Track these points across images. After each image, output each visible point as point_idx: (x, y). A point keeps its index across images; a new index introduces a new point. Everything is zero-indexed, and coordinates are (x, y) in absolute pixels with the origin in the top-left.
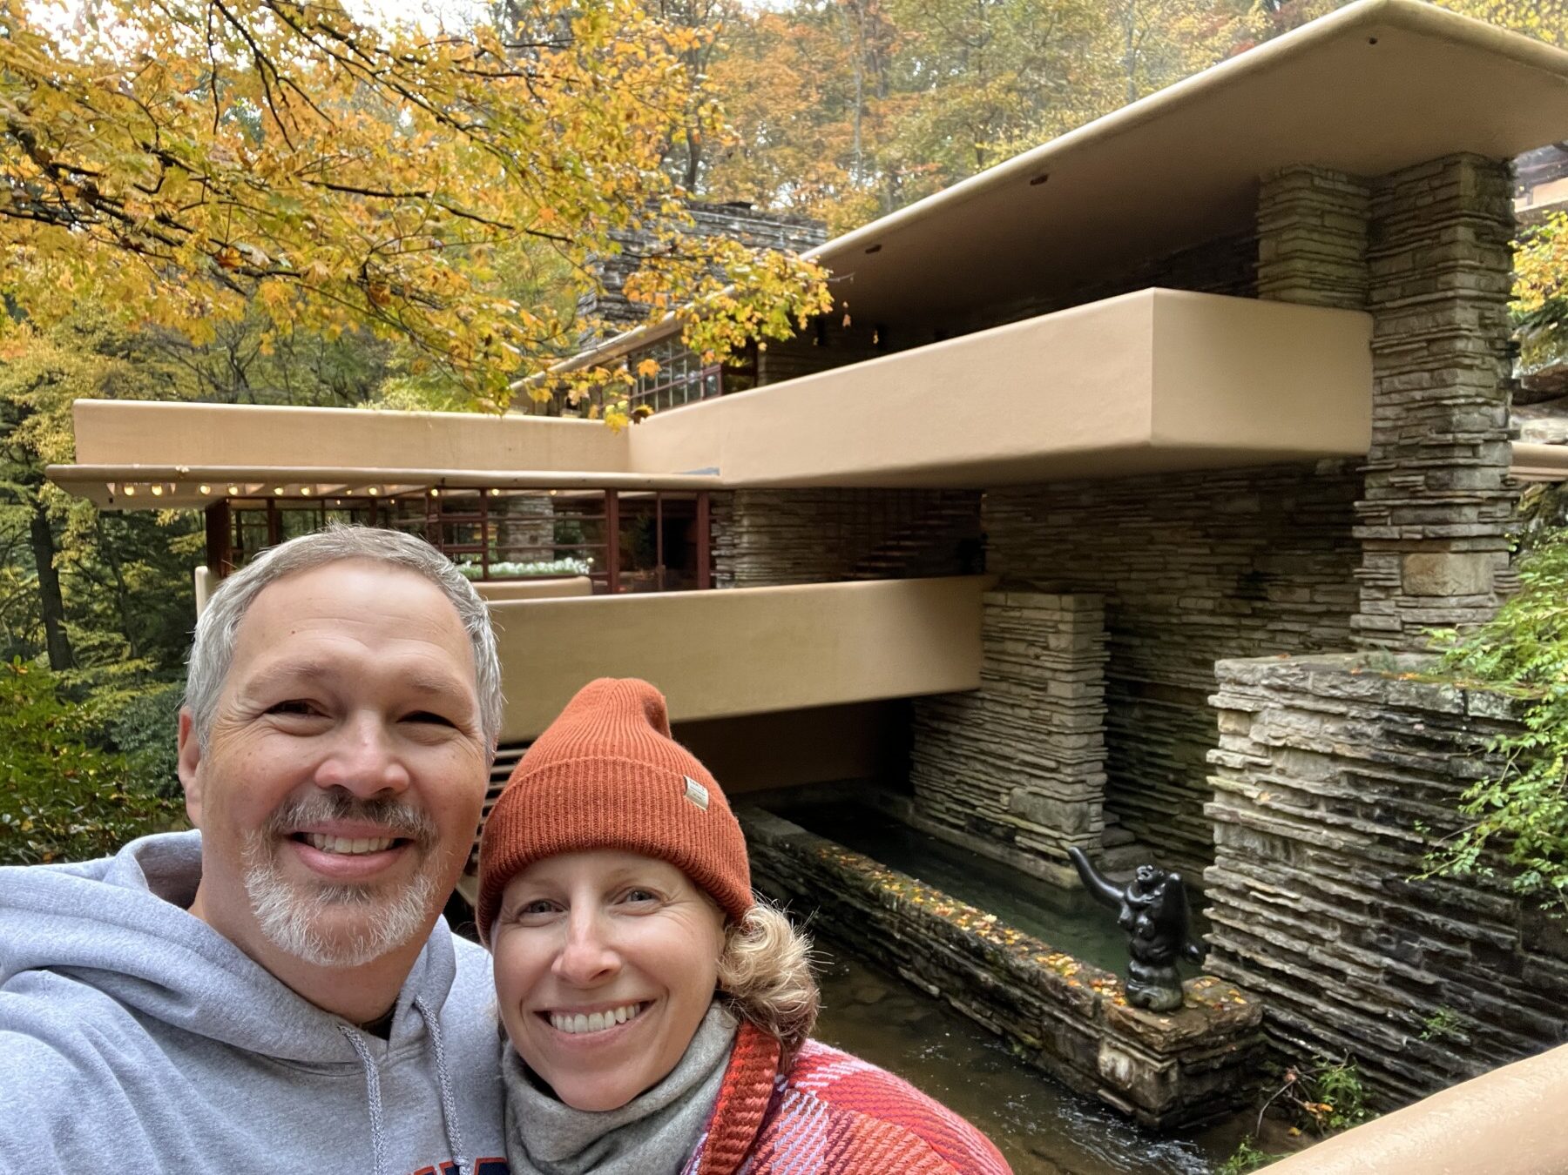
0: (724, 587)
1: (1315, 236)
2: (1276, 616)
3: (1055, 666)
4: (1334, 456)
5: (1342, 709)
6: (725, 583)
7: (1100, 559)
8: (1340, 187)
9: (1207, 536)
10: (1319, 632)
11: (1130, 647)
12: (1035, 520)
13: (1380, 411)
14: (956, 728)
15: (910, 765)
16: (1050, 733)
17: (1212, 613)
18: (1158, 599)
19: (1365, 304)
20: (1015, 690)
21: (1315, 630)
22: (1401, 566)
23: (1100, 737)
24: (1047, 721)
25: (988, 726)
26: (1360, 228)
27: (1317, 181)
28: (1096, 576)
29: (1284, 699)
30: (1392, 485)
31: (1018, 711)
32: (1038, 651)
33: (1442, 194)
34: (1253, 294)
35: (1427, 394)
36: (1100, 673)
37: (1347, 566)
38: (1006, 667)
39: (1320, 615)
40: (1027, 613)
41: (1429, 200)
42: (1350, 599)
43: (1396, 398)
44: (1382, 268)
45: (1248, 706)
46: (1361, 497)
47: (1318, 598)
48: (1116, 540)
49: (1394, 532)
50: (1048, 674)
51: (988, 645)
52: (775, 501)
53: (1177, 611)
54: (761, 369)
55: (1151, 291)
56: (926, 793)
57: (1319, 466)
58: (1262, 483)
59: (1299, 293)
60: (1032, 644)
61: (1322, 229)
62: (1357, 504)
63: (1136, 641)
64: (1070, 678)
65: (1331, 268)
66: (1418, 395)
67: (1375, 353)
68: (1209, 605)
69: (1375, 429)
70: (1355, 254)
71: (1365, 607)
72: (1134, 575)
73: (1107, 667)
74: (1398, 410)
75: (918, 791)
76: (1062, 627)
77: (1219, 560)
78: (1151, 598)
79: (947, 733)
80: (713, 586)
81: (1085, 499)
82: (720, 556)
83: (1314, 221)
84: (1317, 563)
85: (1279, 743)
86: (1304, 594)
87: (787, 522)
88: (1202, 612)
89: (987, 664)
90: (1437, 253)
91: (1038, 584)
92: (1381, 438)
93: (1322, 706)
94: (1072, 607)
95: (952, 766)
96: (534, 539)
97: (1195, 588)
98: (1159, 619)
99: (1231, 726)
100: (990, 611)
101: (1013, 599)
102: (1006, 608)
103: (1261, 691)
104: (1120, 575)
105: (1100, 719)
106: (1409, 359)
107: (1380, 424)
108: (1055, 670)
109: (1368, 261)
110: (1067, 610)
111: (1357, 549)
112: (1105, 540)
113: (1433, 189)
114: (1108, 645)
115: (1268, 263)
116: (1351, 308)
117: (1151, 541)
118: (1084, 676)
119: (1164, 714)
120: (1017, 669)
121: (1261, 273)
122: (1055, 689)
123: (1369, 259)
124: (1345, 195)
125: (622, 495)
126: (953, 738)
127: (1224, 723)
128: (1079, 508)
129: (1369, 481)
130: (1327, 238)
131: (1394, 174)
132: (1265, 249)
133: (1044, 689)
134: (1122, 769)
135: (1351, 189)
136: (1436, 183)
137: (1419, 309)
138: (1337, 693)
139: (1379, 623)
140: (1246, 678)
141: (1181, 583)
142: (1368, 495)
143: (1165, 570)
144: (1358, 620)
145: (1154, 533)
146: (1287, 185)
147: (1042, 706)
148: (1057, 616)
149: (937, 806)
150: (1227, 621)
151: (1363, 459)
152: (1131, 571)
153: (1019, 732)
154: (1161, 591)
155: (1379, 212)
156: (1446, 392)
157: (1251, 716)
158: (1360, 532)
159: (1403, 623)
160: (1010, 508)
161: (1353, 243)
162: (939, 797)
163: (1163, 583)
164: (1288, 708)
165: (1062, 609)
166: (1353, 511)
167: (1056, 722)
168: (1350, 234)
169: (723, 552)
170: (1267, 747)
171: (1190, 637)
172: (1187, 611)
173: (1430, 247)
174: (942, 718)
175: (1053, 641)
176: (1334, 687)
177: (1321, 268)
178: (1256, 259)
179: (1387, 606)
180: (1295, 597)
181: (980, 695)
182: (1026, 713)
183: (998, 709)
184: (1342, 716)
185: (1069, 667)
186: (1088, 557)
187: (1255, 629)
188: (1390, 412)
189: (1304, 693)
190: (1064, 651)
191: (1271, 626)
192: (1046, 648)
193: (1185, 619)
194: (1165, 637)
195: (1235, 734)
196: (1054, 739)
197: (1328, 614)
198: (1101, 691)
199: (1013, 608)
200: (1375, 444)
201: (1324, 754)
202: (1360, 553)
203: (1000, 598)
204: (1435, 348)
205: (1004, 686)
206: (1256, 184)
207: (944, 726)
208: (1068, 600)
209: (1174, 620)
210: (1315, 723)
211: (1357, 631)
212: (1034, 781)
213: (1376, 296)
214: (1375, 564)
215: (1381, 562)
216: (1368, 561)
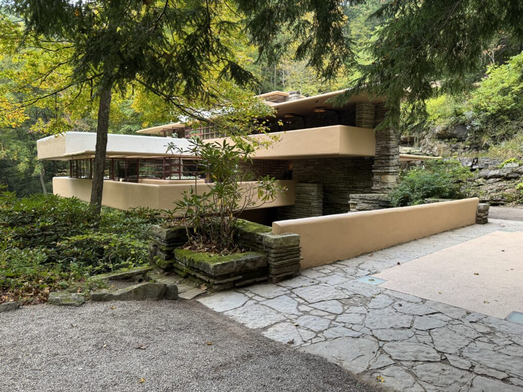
1: (366, 115)
2: (357, 188)
4: (368, 156)
7: (320, 176)
8: (371, 105)
9: (343, 171)
10: (365, 191)
12: (305, 168)
13: (377, 148)
16: (311, 213)
17: (344, 188)
18: (333, 185)
19: (374, 127)
20: (303, 204)
22: (381, 178)
24: (311, 211)
25: (297, 213)
26: (374, 113)
27: (366, 104)
28: (319, 180)
29: (362, 201)
30: (379, 162)
31: (304, 209)
32: (309, 196)
34: (355, 126)
36: (322, 200)
37: (370, 177)
38: (302, 200)
39: (366, 187)
40: (306, 188)
42: (371, 184)
43: (380, 146)
44: (377, 121)
45: (356, 202)
46: (373, 164)
47: (365, 184)
48: (324, 172)
49: (379, 171)
50: (311, 201)
51: (297, 195)
55: (339, 126)
59: (363, 126)
60: (307, 194)
61: (367, 113)
63: (328, 194)
64: (316, 201)
65: (369, 121)
67: (376, 137)
68: (343, 186)
70: (373, 118)
71: (374, 185)
72: (328, 180)
74: (380, 148)
76: (314, 190)
77: (345, 177)
78: (331, 185)
79: (286, 215)
81: (317, 163)
84: (365, 177)
86: (362, 183)
89: (296, 199)
92: (377, 153)
93: (369, 202)
98: (333, 189)
99: (352, 206)
100: (297, 188)
102: (301, 187)
103: (358, 200)
104: (325, 180)
105: (322, 210)
106: (382, 139)
107: (377, 151)
108: (313, 200)
110: (315, 187)
111: (373, 174)
112: (321, 172)
114: (323, 195)
115: (358, 119)
116: (372, 128)
117: (331, 173)
118: (319, 201)
120: (304, 200)
121: (356, 121)
122: (313, 204)
123: (375, 118)
124: (371, 107)
128: (315, 165)
129: (375, 161)
130: (368, 115)
132: (357, 116)
133: (310, 204)
139: (377, 188)
140: (355, 197)
141: (338, 181)
142: (375, 164)
143: (334, 179)
144: (373, 188)
145: (332, 171)
146: (361, 105)
147: (309, 208)
148: (313, 188)
150: (347, 189)
151: (373, 157)
154: (334, 183)
155: (377, 110)
156: (388, 145)
157: (356, 204)
158: (373, 171)
159: (381, 188)
161: (372, 116)
163: (334, 181)
166: (372, 167)
167: (313, 211)
168: (372, 114)
172: (339, 187)
175: (312, 194)
176: (370, 198)
177: (367, 121)
178: (355, 118)
179: (378, 185)
181: (295, 206)
182: (306, 210)
183: (299, 209)
184: (372, 203)
185: (316, 199)
186: (317, 176)
187: (352, 190)
189: (366, 199)
190: (315, 195)
194: (334, 193)
195: (353, 208)
198: (322, 204)
199: (303, 187)
200: (376, 154)
202: (373, 175)
203: (300, 184)
204: (387, 137)
205: (301, 204)
206: (356, 104)
208: (316, 185)
210: (367, 205)
211: (372, 190)
214: (376, 177)
215: (377, 177)
216: (375, 177)
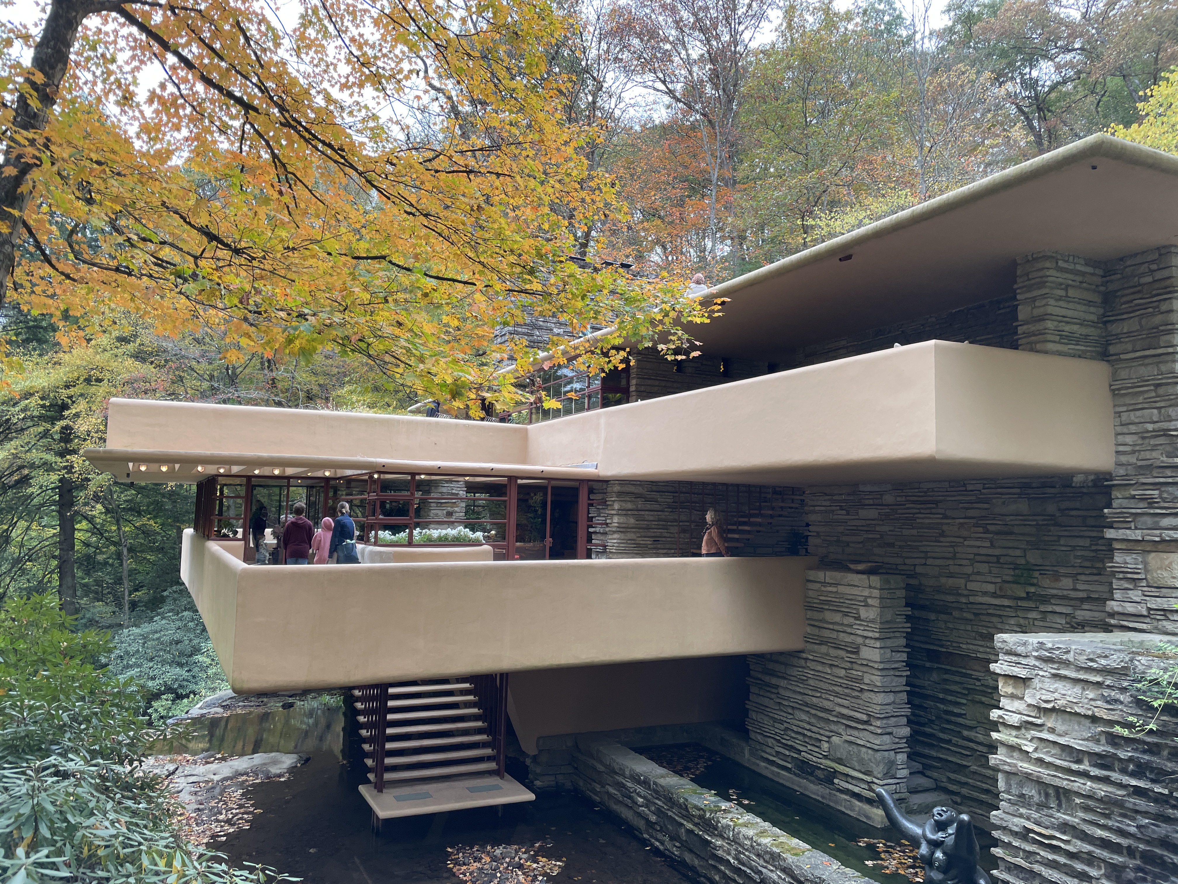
0: (597, 557)
1: (1062, 304)
2: (1045, 599)
3: (866, 634)
4: (1086, 473)
5: (1099, 679)
6: (599, 555)
7: (900, 547)
8: (1079, 267)
9: (987, 532)
10: (1081, 615)
11: (928, 620)
12: (848, 514)
13: (1121, 438)
14: (783, 683)
15: (745, 713)
16: (862, 690)
17: (994, 595)
18: (951, 582)
19: (1104, 355)
20: (833, 652)
21: (1078, 613)
22: (1145, 563)
23: (904, 696)
24: (860, 680)
25: (811, 682)
26: (1097, 298)
27: (1061, 264)
28: (899, 561)
29: (1051, 669)
30: (1133, 497)
31: (836, 671)
32: (852, 620)
33: (1158, 275)
34: (1014, 346)
35: (1157, 426)
36: (903, 642)
37: (1102, 561)
38: (826, 633)
39: (1082, 600)
40: (841, 589)
41: (1149, 279)
42: (1106, 588)
43: (1133, 428)
44: (1114, 328)
45: (1022, 673)
46: (1109, 506)
47: (1080, 586)
48: (914, 532)
49: (1137, 535)
50: (860, 640)
51: (810, 614)
52: (639, 490)
53: (965, 592)
54: (632, 388)
55: (933, 342)
56: (759, 738)
57: (1075, 479)
58: (1030, 491)
59: (1051, 346)
60: (846, 614)
61: (1066, 298)
62: (1106, 511)
63: (932, 616)
64: (878, 644)
65: (1075, 328)
66: (1150, 427)
67: (1115, 393)
68: (991, 588)
69: (1117, 452)
70: (1093, 318)
71: (1118, 595)
72: (929, 561)
73: (909, 637)
74: (1135, 438)
75: (752, 735)
76: (870, 601)
77: (997, 552)
78: (943, 580)
79: (777, 687)
80: (589, 557)
81: (889, 499)
82: (595, 533)
83: (1062, 293)
84: (1076, 557)
85: (1049, 706)
86: (1067, 583)
87: (649, 507)
88: (985, 594)
89: (809, 629)
90: (1158, 319)
91: (852, 566)
92: (1123, 459)
93: (1082, 676)
94: (878, 586)
95: (781, 715)
96: (450, 514)
97: (978, 573)
98: (950, 598)
99: (1010, 690)
100: (811, 586)
101: (830, 576)
102: (824, 583)
103: (1032, 662)
104: (917, 561)
105: (903, 681)
106: (1141, 399)
107: (1121, 448)
108: (866, 637)
109: (1105, 323)
110: (875, 588)
111: (1109, 547)
112: (905, 532)
113: (1152, 271)
114: (908, 618)
115: (1026, 323)
116: (1092, 358)
117: (943, 534)
118: (889, 643)
119: (957, 679)
120: (834, 635)
121: (1020, 330)
122: (866, 653)
123: (1104, 322)
124: (1083, 274)
125: (520, 481)
126: (782, 692)
127: (1004, 688)
128: (882, 505)
129: (1115, 493)
130: (1071, 305)
131: (1121, 259)
132: (1023, 312)
133: (857, 653)
134: (923, 725)
135: (1089, 270)
136: (1154, 267)
137: (1147, 361)
138: (1094, 665)
139: (1130, 608)
140: (1020, 649)
141: (969, 570)
142: (1115, 504)
143: (954, 558)
144: (1113, 606)
145: (945, 528)
146: (1039, 265)
147: (855, 666)
148: (866, 593)
149: (768, 750)
150: (1006, 602)
151: (1108, 476)
152: (926, 558)
153: (836, 689)
154: (951, 575)
155: (1111, 287)
156: (1172, 425)
157: (1025, 681)
158: (1110, 534)
159: (1149, 609)
160: (828, 503)
161: (1092, 309)
162: (770, 741)
163: (953, 569)
164: (1056, 676)
165: (870, 587)
166: (1103, 516)
167: (866, 681)
168: (1089, 303)
169: (598, 530)
170: (1039, 708)
171: (976, 614)
172: (974, 593)
173: (1152, 314)
174: (773, 673)
175: (863, 613)
176: (1091, 660)
177: (1067, 328)
178: (1017, 320)
179: (1136, 595)
180: (1060, 585)
181: (804, 655)
182: (842, 673)
183: (820, 668)
184: (1099, 684)
185: (877, 635)
186: (892, 545)
187: (1029, 609)
188: (1129, 439)
189: (1067, 664)
190: (872, 621)
191: (1042, 608)
192: (858, 618)
193: (972, 599)
194: (956, 614)
195: (1013, 697)
196: (866, 696)
197: (1089, 599)
198: (904, 657)
199: (831, 584)
200: (1119, 464)
201: (1086, 716)
202: (1112, 550)
203: (820, 575)
204: (1161, 391)
205: (824, 649)
206: (1014, 264)
207: (774, 681)
208: (875, 580)
209: (964, 600)
210: (1077, 689)
211: (1112, 615)
212: (850, 731)
213: (1112, 349)
214: (1124, 561)
215: (1128, 559)
216: (1118, 558)
